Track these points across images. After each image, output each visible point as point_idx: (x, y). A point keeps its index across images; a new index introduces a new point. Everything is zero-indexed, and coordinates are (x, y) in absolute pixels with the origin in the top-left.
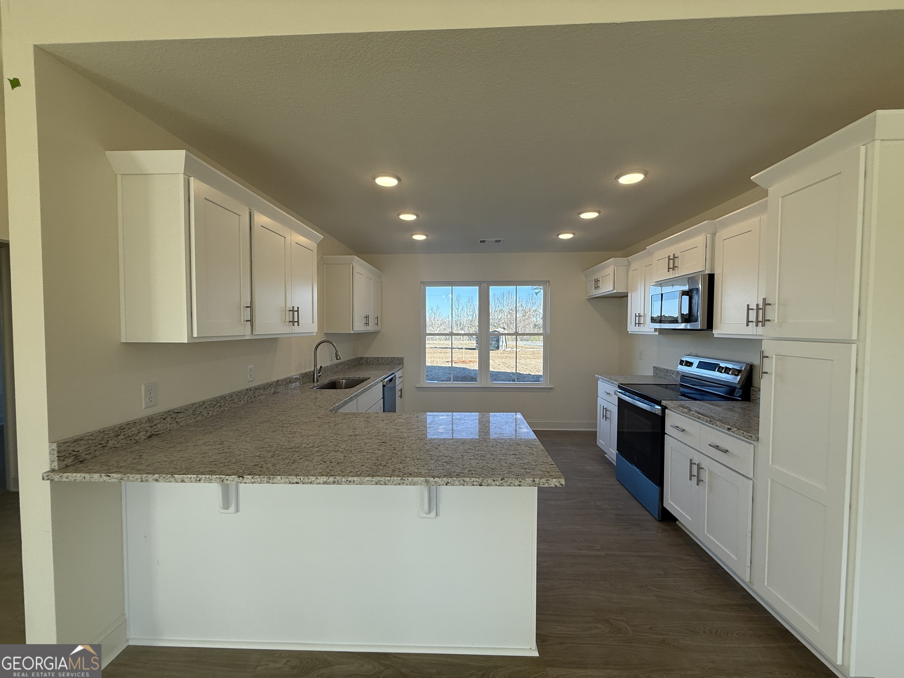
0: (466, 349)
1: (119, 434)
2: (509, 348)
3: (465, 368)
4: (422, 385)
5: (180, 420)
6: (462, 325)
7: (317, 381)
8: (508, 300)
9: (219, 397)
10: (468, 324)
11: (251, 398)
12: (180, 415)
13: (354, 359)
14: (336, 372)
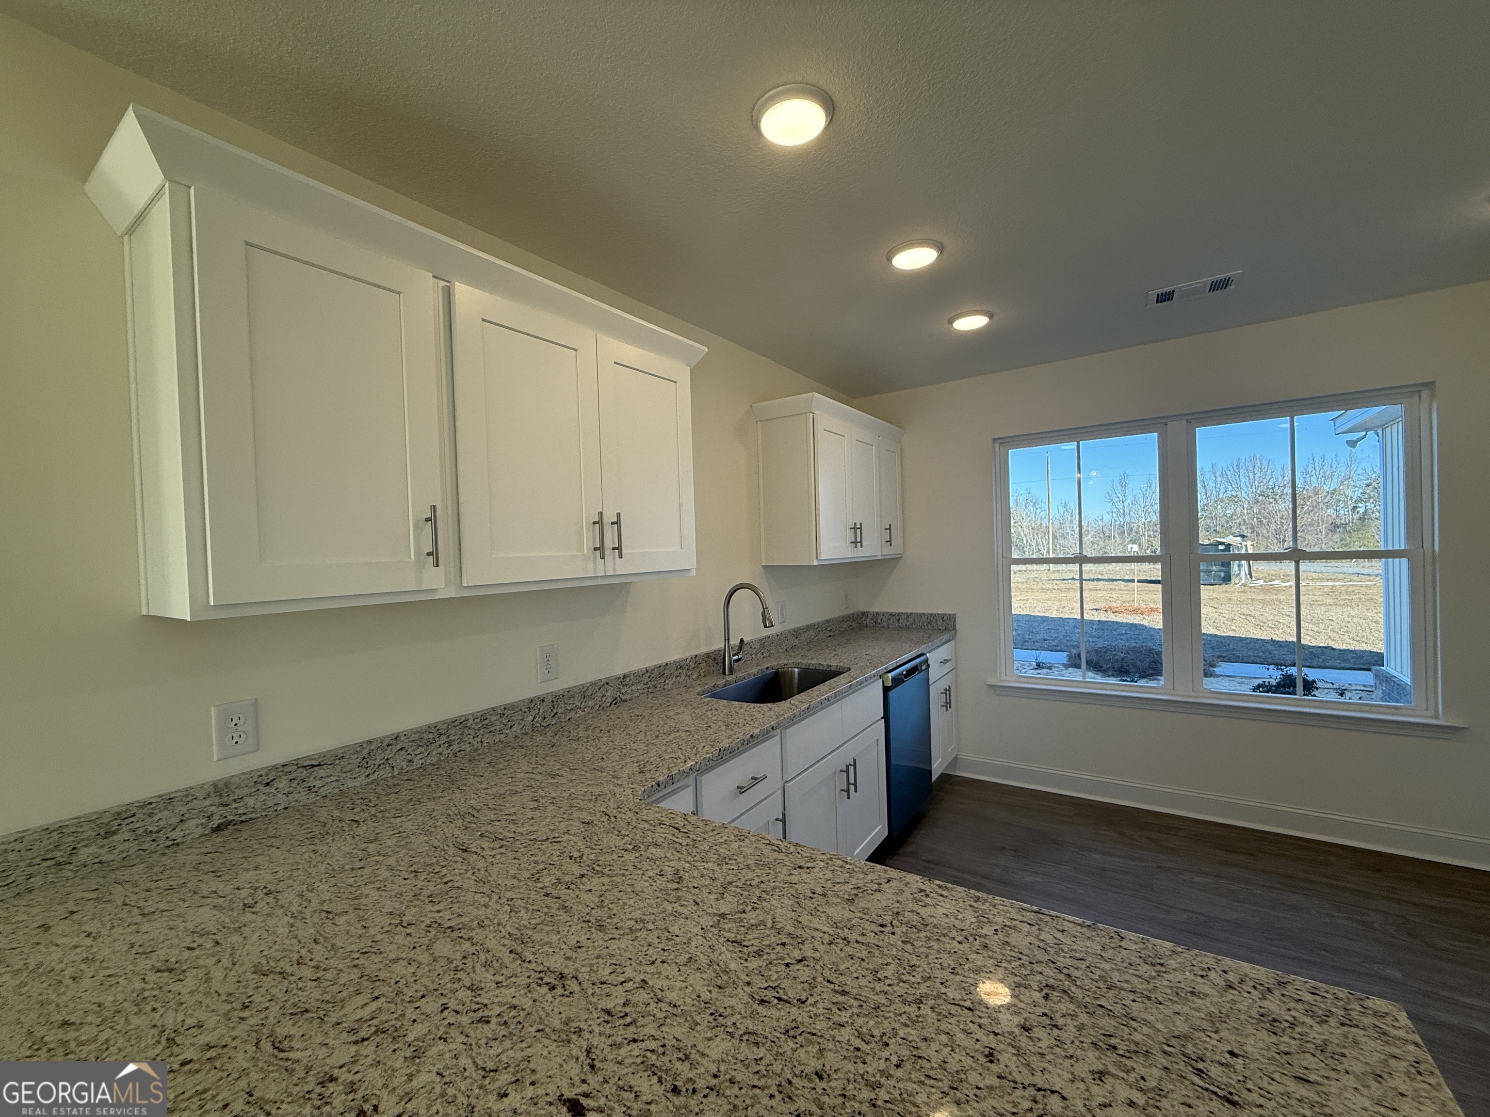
0: (1139, 581)
1: (114, 829)
2: (1257, 579)
3: (1140, 625)
4: (1001, 680)
5: (318, 783)
6: (1133, 534)
7: (731, 671)
8: (1251, 475)
9: (444, 722)
10: (1149, 530)
11: (545, 718)
12: (321, 772)
13: (843, 617)
14: (794, 647)
